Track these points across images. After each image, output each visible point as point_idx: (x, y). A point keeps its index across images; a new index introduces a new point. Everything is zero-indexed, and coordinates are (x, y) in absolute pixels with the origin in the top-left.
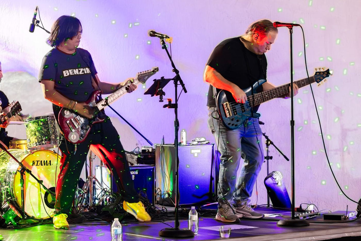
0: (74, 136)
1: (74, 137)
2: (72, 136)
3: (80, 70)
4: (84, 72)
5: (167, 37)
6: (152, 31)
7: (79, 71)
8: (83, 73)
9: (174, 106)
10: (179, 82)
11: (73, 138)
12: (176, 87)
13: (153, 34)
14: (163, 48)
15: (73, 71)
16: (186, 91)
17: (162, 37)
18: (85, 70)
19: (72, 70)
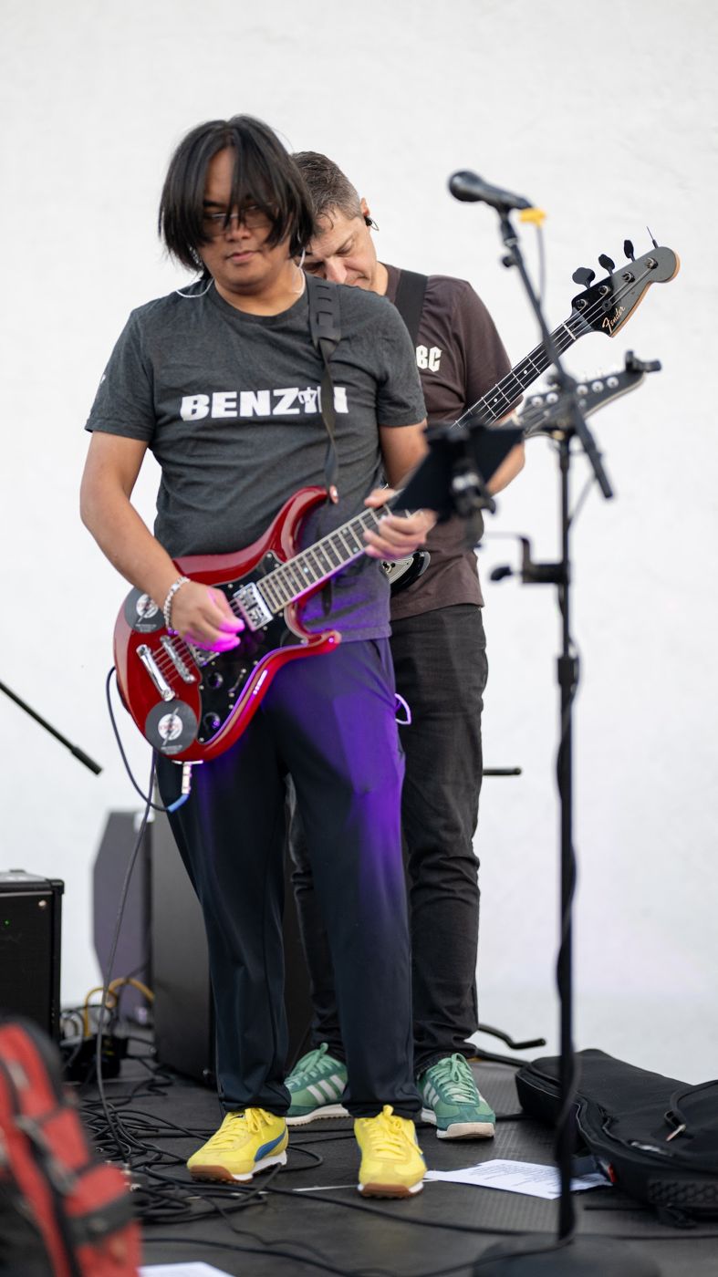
0: (171, 720)
1: (170, 726)
2: (164, 722)
3: (281, 397)
4: (302, 407)
5: (524, 205)
6: (462, 174)
7: (275, 401)
8: (296, 411)
9: (557, 575)
10: (576, 444)
11: (169, 732)
12: (564, 466)
13: (465, 189)
14: (507, 263)
15: (238, 400)
16: (608, 493)
17: (504, 206)
18: (307, 398)
19: (233, 395)
